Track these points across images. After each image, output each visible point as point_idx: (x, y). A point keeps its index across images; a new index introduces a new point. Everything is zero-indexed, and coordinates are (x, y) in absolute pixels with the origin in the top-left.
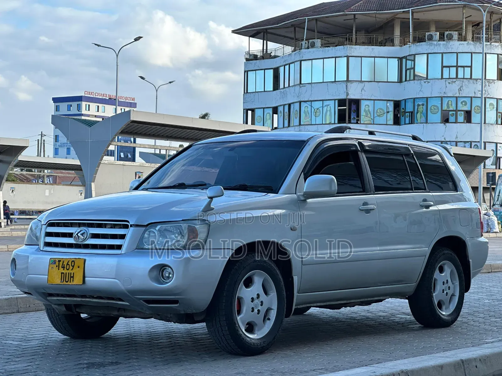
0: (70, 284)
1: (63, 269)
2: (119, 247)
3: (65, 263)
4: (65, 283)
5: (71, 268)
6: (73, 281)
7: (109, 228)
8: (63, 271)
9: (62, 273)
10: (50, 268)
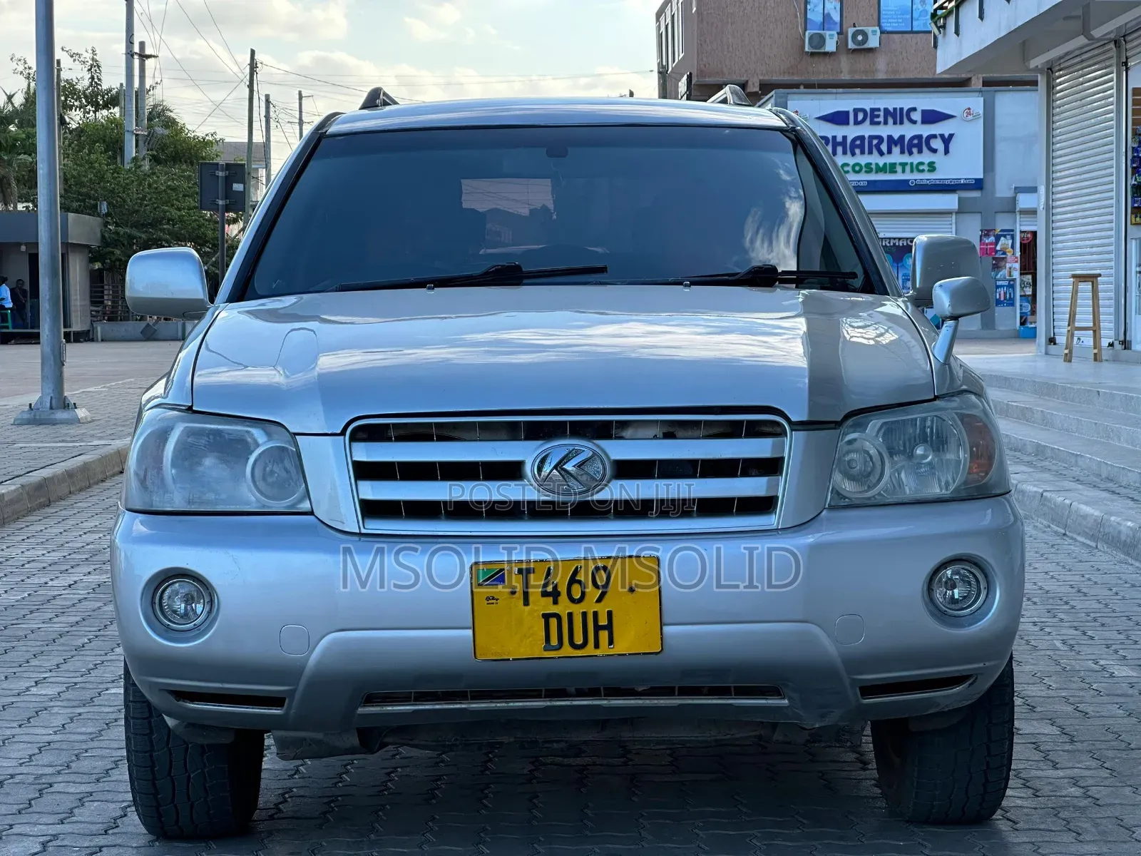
0: (598, 652)
1: (551, 599)
2: (764, 505)
3: (561, 580)
4: (567, 650)
5: (593, 593)
6: (611, 642)
7: (655, 437)
8: (554, 609)
9: (547, 617)
10: (481, 603)
